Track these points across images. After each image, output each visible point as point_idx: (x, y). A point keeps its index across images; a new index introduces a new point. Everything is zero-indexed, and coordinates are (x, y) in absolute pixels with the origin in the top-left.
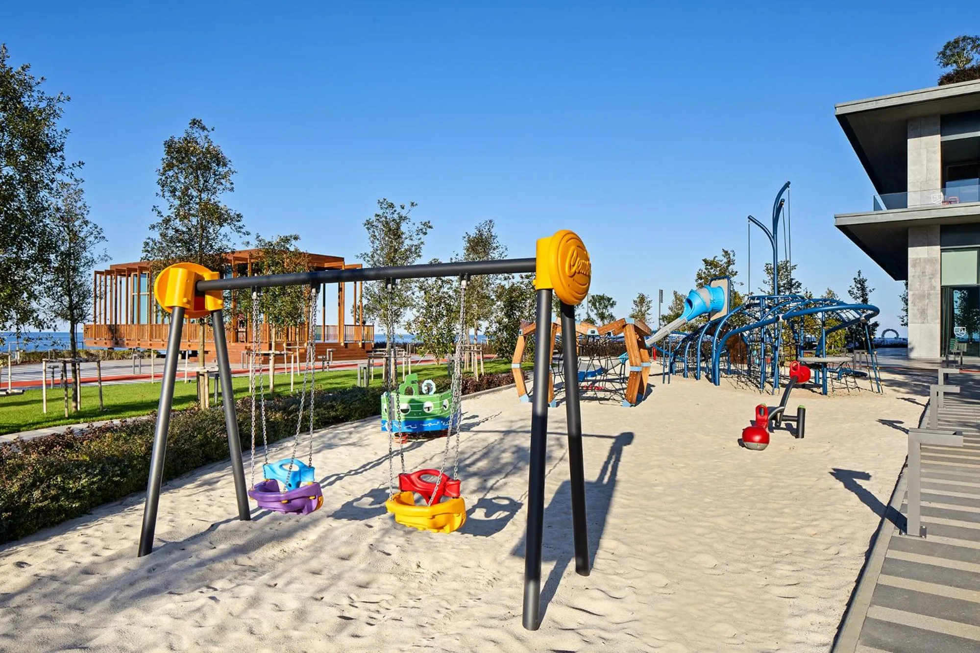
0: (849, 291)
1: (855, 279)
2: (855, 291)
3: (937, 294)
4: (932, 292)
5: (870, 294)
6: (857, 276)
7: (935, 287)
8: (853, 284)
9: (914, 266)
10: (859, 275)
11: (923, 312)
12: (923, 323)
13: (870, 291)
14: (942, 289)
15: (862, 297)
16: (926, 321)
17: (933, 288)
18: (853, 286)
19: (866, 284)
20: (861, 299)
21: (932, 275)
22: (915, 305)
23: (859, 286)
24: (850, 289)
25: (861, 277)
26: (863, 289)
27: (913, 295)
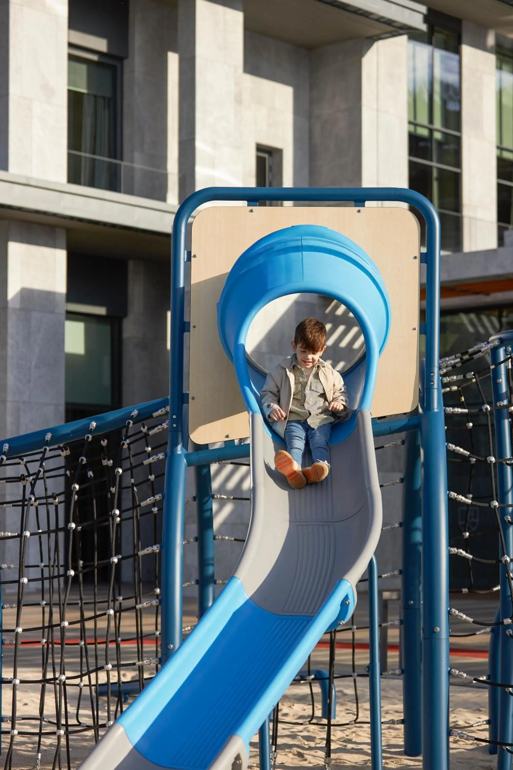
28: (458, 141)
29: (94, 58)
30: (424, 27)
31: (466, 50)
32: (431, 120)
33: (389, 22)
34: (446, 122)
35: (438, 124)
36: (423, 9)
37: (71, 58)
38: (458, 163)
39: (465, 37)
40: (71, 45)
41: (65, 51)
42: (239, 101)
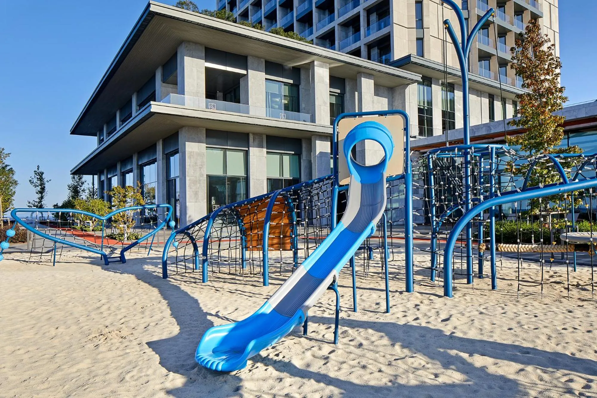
0: (30, 181)
1: (35, 171)
2: (35, 180)
3: (204, 180)
4: (201, 178)
5: (47, 183)
6: (36, 170)
7: (203, 175)
8: (33, 175)
9: (190, 158)
10: (38, 169)
11: (196, 194)
12: (196, 202)
13: (48, 182)
14: (207, 176)
15: (41, 185)
16: (198, 201)
17: (202, 175)
18: (33, 177)
19: (44, 176)
20: (40, 187)
21: (201, 165)
22: (191, 188)
23: (38, 177)
24: (31, 179)
25: (40, 171)
26: (41, 179)
27: (190, 180)
28: (432, 109)
29: (337, 94)
30: (421, 80)
31: (433, 85)
32: (424, 104)
33: (412, 80)
34: (428, 105)
35: (426, 105)
36: (421, 76)
37: (330, 95)
38: (431, 115)
39: (433, 82)
40: (330, 92)
41: (329, 93)
42: (373, 102)
